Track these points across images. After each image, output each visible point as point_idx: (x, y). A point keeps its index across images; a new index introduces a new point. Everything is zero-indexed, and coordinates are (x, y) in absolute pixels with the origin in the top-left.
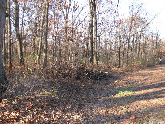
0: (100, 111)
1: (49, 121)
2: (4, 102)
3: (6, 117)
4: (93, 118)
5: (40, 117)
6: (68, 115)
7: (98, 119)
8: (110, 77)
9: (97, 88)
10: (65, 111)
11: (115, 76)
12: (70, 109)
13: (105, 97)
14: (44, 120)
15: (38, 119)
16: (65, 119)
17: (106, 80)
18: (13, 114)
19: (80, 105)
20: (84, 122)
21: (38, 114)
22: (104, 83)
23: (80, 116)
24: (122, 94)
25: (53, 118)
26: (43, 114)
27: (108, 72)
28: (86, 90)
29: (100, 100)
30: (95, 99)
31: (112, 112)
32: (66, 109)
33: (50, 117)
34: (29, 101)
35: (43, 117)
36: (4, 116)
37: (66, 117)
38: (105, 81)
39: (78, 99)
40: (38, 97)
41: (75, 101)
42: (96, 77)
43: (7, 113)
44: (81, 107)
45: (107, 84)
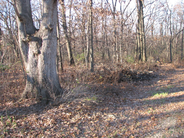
0: (130, 111)
1: (91, 119)
2: (61, 106)
3: (64, 116)
4: (123, 117)
5: (85, 116)
6: (105, 114)
7: (126, 118)
8: (153, 77)
9: (138, 90)
10: (103, 112)
11: (161, 75)
12: (107, 110)
13: (141, 98)
14: (88, 118)
15: (84, 117)
16: (102, 117)
17: (149, 80)
18: (67, 114)
19: (116, 107)
20: (115, 119)
21: (83, 114)
22: (146, 84)
23: (113, 115)
24: (157, 96)
25: (94, 117)
26: (87, 114)
27: (154, 72)
28: (125, 93)
29: (135, 101)
30: (131, 101)
31: (140, 112)
32: (104, 110)
33: (91, 116)
34: (78, 105)
35: (87, 116)
36: (62, 115)
37: (103, 116)
38: (147, 81)
39: (116, 102)
40: (84, 102)
41: (112, 103)
42: (139, 78)
43: (64, 113)
44: (116, 108)
45: (149, 84)
